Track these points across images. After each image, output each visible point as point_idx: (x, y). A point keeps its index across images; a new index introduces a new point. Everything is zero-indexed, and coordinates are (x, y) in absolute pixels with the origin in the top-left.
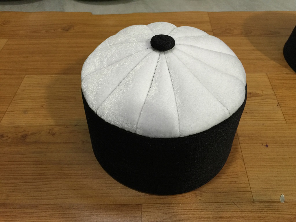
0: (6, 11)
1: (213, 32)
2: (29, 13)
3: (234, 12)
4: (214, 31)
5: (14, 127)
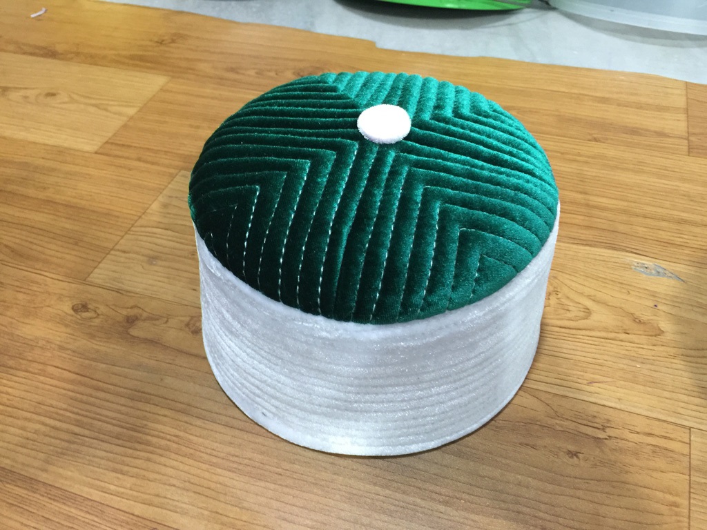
5: (118, 291)
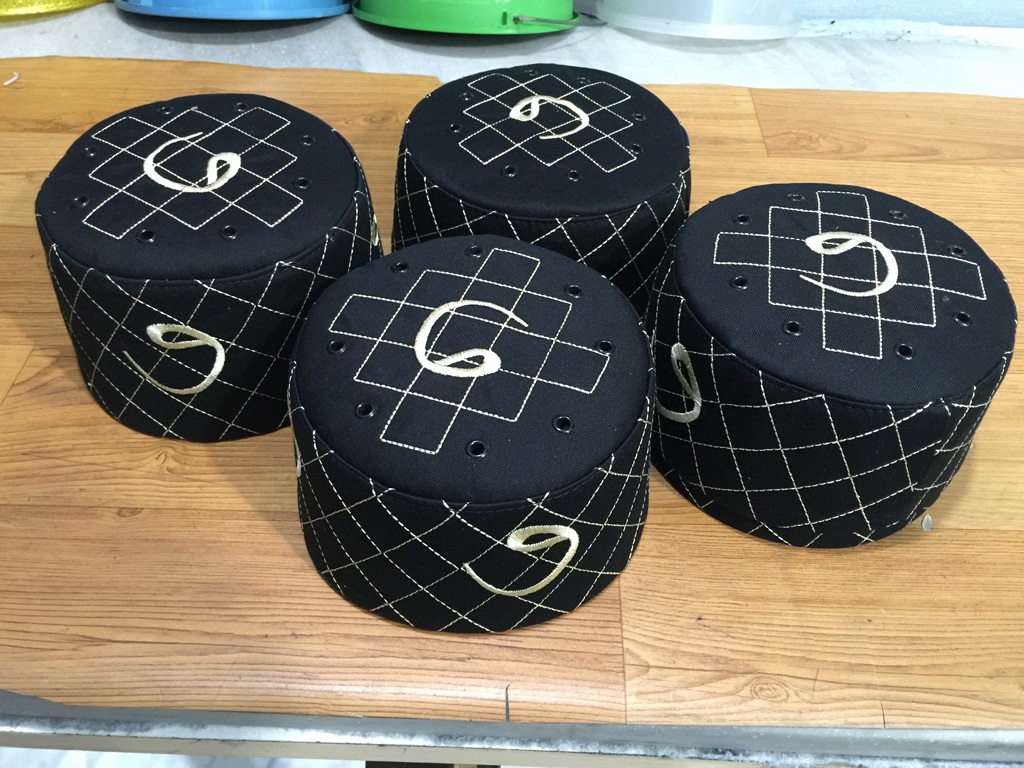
0: (201, 60)
1: (764, 142)
2: (268, 69)
3: (818, 90)
4: (768, 141)
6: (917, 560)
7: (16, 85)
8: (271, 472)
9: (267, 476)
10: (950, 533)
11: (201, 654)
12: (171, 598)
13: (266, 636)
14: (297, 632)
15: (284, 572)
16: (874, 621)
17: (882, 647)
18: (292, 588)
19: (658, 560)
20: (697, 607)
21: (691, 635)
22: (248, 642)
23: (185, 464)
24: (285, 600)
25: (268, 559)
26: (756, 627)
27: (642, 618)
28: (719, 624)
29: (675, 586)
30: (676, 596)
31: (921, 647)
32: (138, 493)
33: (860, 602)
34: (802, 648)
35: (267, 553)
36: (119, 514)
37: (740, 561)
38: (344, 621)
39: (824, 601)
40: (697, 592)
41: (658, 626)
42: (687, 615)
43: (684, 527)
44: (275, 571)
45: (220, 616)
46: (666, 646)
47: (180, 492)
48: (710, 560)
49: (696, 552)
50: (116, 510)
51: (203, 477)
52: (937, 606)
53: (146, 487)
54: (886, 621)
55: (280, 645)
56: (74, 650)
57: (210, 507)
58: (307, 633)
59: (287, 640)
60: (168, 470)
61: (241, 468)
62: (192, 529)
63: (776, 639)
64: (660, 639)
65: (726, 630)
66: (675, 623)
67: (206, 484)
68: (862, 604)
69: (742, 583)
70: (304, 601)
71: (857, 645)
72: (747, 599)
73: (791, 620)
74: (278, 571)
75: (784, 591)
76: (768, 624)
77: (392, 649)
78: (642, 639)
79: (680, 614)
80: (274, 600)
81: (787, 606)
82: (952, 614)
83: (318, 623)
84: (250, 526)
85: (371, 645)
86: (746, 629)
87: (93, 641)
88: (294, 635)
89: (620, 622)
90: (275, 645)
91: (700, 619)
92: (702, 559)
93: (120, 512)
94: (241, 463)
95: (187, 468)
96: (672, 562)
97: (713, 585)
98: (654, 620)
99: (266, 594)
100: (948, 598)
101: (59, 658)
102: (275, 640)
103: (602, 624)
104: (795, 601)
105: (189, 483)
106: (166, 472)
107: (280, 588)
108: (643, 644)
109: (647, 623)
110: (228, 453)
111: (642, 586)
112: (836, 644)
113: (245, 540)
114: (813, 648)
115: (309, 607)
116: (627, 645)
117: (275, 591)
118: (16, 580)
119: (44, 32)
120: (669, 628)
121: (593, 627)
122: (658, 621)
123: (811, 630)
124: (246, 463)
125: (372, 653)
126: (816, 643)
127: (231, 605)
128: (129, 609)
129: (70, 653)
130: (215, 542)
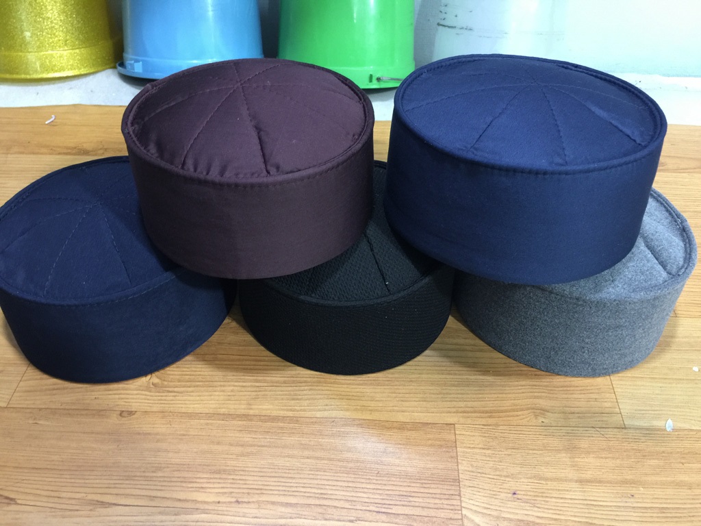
6: (663, 452)
7: (52, 123)
8: (221, 386)
9: (218, 389)
10: (686, 432)
11: (176, 515)
12: (154, 474)
13: (219, 502)
14: (240, 500)
15: (231, 456)
16: (636, 496)
17: (641, 514)
18: (235, 468)
19: (484, 451)
20: (512, 485)
21: (508, 506)
22: (207, 507)
23: (164, 380)
24: (232, 477)
25: (220, 448)
26: (554, 500)
27: (475, 493)
28: (527, 497)
29: (496, 469)
30: (498, 477)
31: (669, 515)
32: (133, 401)
33: (625, 482)
34: (586, 515)
35: (218, 443)
36: (121, 415)
37: (541, 452)
38: (271, 492)
39: (600, 482)
40: (512, 474)
41: (485, 498)
42: (506, 491)
43: (501, 427)
44: (223, 456)
45: (188, 488)
46: (492, 513)
47: (161, 400)
48: (520, 451)
49: (510, 445)
50: (119, 413)
51: (176, 389)
52: (679, 485)
53: (138, 396)
54: (644, 496)
55: (228, 509)
56: (91, 510)
57: (180, 410)
58: (246, 500)
59: (233, 505)
60: (153, 384)
61: (201, 383)
62: (169, 426)
63: (568, 509)
64: (488, 508)
65: (533, 502)
66: (497, 497)
67: (178, 394)
68: (627, 484)
69: (543, 468)
70: (244, 478)
71: (624, 513)
72: (546, 479)
73: (578, 495)
74: (226, 456)
75: (572, 474)
76: (562, 498)
77: (304, 513)
78: (474, 508)
79: (501, 490)
80: (224, 476)
81: (575, 485)
82: (689, 491)
83: (254, 494)
84: (207, 424)
85: (289, 510)
86: (547, 501)
87: (103, 504)
88: (237, 502)
89: (460, 495)
90: (225, 509)
91: (514, 494)
92: (514, 451)
93: (121, 414)
94: (200, 379)
95: (166, 383)
96: (493, 452)
97: (523, 469)
98: (483, 494)
99: (219, 472)
100: (686, 479)
101: (81, 516)
102: (225, 505)
103: (447, 497)
104: (581, 481)
105: (167, 394)
106: (152, 386)
107: (228, 468)
108: (476, 511)
109: (478, 497)
110: (192, 373)
111: (474, 469)
112: (610, 513)
113: (204, 434)
114: (593, 516)
115: (248, 482)
116: (465, 512)
117: (224, 471)
118: (53, 461)
119: (71, 88)
120: (493, 500)
121: (440, 499)
122: (486, 495)
123: (593, 503)
124: (204, 380)
125: (290, 515)
126: (596, 512)
127: (195, 480)
128: (127, 482)
129: (89, 512)
130: (184, 435)
